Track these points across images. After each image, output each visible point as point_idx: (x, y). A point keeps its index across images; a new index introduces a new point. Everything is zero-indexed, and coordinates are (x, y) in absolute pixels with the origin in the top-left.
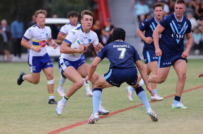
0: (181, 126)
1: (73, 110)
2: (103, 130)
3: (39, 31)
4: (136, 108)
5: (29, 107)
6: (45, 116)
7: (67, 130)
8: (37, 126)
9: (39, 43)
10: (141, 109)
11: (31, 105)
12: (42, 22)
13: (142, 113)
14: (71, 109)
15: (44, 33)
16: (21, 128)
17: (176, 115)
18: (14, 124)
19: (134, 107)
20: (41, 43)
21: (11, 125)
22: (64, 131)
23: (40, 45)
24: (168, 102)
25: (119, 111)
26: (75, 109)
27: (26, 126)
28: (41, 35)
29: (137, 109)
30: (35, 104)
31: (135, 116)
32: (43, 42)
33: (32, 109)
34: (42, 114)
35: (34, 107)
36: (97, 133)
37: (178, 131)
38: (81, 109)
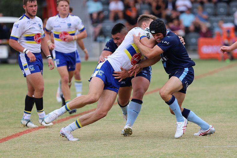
9: (59, 35)
12: (63, 10)
15: (64, 22)
20: (61, 35)
23: (60, 37)
32: (64, 34)
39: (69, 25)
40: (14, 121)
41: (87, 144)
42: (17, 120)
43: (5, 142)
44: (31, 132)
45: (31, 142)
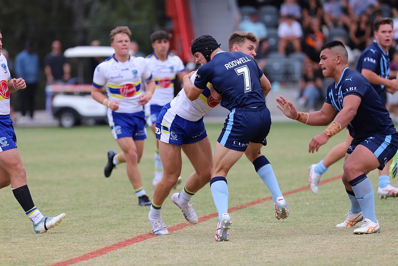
0: (324, 242)
1: (128, 214)
2: (184, 249)
3: (116, 67)
4: (242, 210)
5: (48, 208)
6: (78, 225)
7: (118, 249)
8: (63, 243)
9: (119, 89)
10: (251, 210)
11: (51, 204)
12: (123, 49)
13: (254, 219)
14: (126, 212)
15: (127, 69)
16: (35, 247)
17: (315, 221)
18: (21, 239)
19: (239, 208)
20: (123, 89)
21: (16, 240)
22: (112, 252)
23: (121, 92)
24: (301, 199)
25: (211, 215)
26: (133, 211)
27: (44, 242)
28: (120, 74)
29: (245, 211)
30: (59, 202)
31: (241, 224)
32: (128, 87)
33: (53, 211)
34: (72, 220)
35: (58, 208)
36: (173, 254)
37: (318, 251)
38: (143, 212)
39: (135, 73)
40: (117, 221)
41: (239, 260)
42: (122, 219)
43: (101, 257)
44: (145, 240)
45: (144, 257)
